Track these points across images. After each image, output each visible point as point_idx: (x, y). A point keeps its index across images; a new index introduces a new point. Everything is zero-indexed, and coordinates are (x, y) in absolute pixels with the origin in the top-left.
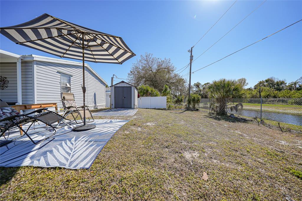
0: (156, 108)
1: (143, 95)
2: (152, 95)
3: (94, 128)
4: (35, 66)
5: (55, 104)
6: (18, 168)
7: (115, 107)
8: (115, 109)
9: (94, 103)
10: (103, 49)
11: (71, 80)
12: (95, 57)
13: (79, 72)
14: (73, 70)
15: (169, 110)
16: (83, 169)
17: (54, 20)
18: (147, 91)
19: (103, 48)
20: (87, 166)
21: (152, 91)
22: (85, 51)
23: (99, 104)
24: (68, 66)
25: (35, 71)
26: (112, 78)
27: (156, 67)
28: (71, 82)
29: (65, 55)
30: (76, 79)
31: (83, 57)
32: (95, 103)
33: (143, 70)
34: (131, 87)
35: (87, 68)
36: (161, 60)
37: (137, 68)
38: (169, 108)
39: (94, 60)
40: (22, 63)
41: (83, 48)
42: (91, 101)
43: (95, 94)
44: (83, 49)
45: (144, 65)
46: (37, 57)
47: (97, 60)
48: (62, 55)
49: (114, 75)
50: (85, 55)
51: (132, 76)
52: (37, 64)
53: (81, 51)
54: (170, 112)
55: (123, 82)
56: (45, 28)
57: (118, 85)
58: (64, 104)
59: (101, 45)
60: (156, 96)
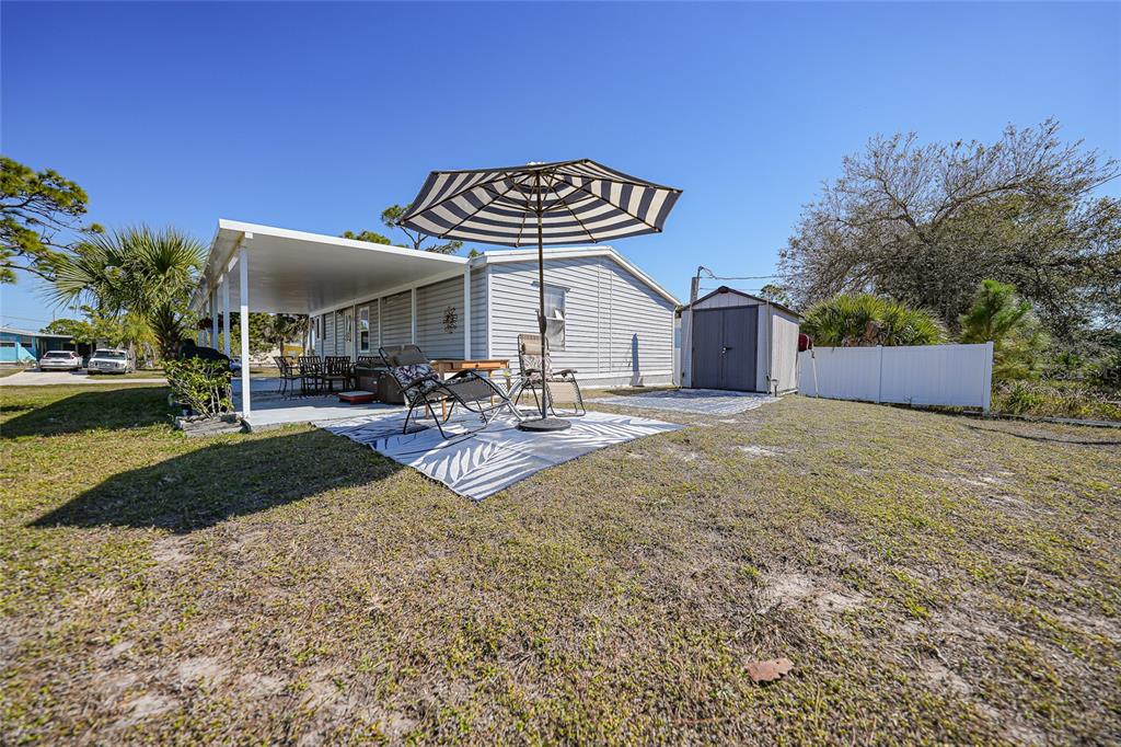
0: (916, 402)
1: (840, 339)
2: (891, 335)
3: (561, 429)
4: (490, 275)
5: (505, 362)
6: (403, 466)
7: (692, 383)
8: (693, 391)
9: (631, 369)
10: (596, 199)
11: (566, 300)
12: (589, 226)
13: (586, 277)
14: (573, 273)
15: (1008, 418)
16: (471, 499)
17: (454, 176)
18: (863, 320)
19: (594, 196)
20: (477, 497)
21: (892, 319)
22: (545, 221)
23: (646, 373)
24: (560, 264)
25: (491, 286)
26: (694, 278)
27: (942, 195)
28: (567, 305)
29: (522, 240)
30: (579, 296)
31: (540, 235)
32: (636, 368)
33: (853, 223)
34: (756, 307)
35: (610, 260)
36: (977, 146)
37: (822, 220)
38: (1013, 410)
39: (587, 237)
40: (472, 273)
41: (539, 214)
42: (621, 360)
43: (635, 339)
44: (539, 216)
45: (862, 201)
46: (494, 255)
47: (595, 236)
48: (514, 240)
49: (701, 268)
50: (544, 231)
51: (800, 260)
52: (494, 271)
53: (534, 221)
54: (1013, 430)
55: (724, 290)
56: (463, 194)
57: (706, 305)
58: (521, 362)
59: (585, 189)
60: (921, 340)
